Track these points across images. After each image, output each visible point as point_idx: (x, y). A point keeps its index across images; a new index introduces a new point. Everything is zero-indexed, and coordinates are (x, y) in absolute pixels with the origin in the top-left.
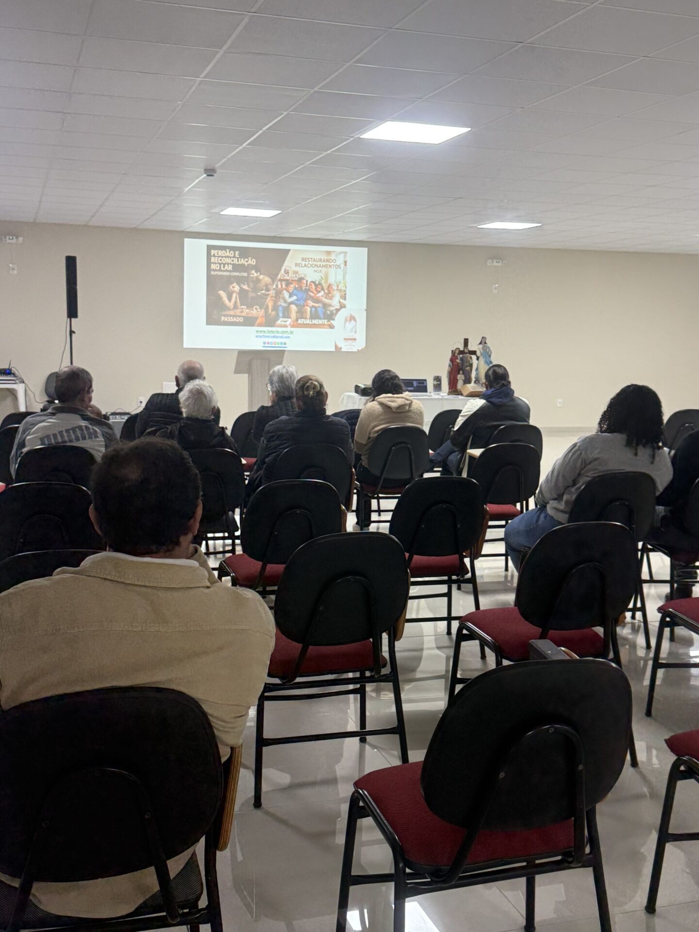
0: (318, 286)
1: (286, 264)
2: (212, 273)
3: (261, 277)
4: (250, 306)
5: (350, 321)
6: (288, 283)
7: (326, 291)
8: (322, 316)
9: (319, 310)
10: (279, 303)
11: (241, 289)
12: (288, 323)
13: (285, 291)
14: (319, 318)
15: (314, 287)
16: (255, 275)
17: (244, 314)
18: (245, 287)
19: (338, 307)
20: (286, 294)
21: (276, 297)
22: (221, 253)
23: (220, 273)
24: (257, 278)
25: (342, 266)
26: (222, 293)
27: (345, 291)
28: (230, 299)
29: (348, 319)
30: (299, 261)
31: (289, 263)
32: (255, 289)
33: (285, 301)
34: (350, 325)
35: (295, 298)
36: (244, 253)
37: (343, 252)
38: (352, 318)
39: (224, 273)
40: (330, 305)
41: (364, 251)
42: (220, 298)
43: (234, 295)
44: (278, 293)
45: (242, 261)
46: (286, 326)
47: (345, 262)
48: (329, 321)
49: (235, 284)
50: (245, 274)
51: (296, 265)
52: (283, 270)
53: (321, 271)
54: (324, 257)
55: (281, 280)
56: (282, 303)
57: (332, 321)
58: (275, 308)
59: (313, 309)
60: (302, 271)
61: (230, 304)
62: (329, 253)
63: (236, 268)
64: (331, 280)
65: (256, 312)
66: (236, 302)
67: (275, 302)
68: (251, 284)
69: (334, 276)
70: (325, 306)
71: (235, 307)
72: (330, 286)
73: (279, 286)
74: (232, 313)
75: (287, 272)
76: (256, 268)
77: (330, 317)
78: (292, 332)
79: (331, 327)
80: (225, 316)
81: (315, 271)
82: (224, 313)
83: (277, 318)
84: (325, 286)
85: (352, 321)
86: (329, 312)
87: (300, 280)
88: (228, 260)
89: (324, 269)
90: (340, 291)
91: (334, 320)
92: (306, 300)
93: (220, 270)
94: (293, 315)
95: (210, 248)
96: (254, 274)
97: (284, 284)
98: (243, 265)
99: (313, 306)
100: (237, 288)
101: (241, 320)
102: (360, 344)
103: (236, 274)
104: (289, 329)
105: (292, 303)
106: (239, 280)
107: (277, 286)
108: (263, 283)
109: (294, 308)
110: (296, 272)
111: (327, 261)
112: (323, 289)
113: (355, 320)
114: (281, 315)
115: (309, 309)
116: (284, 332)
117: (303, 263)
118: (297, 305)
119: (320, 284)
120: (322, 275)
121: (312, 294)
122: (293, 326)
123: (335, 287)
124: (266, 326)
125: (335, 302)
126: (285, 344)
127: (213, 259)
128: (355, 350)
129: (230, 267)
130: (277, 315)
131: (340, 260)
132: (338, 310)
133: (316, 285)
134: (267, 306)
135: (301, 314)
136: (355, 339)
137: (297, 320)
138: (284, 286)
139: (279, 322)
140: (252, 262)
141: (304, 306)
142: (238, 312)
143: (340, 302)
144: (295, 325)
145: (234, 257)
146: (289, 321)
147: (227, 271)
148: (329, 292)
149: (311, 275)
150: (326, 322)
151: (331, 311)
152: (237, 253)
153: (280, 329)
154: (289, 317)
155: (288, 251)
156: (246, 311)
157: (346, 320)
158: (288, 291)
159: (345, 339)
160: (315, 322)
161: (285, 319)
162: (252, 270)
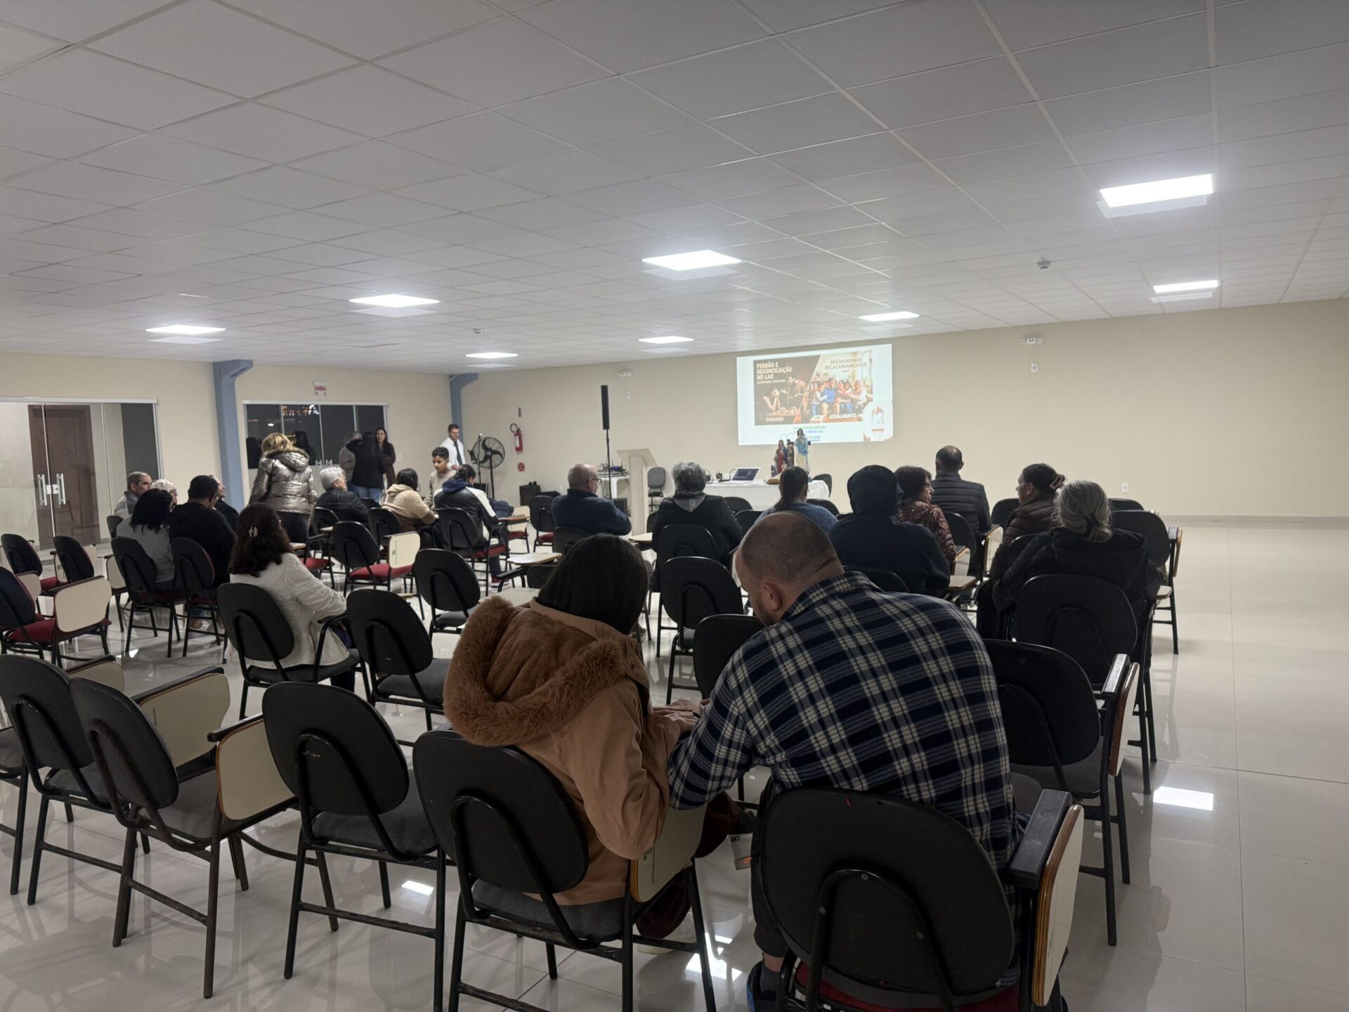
0: (846, 384)
1: (817, 368)
2: (758, 383)
3: (797, 382)
4: (789, 407)
5: (878, 413)
7: (854, 388)
8: (851, 411)
9: (848, 405)
10: (813, 403)
12: (820, 419)
13: (817, 392)
14: (849, 413)
15: (842, 385)
16: (792, 380)
17: (784, 414)
18: (784, 392)
19: (865, 401)
20: (818, 394)
21: (810, 397)
22: (764, 365)
24: (794, 382)
25: (868, 364)
26: (766, 398)
27: (871, 386)
28: (772, 402)
29: (876, 411)
30: (829, 364)
31: (820, 368)
32: (792, 393)
33: (818, 400)
34: (877, 417)
35: (826, 396)
36: (783, 362)
37: (868, 351)
38: (879, 410)
39: (768, 382)
40: (858, 400)
41: (888, 347)
42: (764, 402)
43: (776, 399)
44: (812, 394)
45: (781, 370)
46: (819, 422)
48: (857, 414)
49: (776, 390)
50: (784, 381)
51: (826, 368)
54: (850, 357)
56: (815, 402)
57: (860, 415)
58: (810, 407)
59: (842, 405)
61: (773, 407)
62: (855, 353)
63: (777, 376)
65: (794, 411)
66: (777, 405)
67: (809, 402)
68: (789, 389)
69: (861, 374)
70: (854, 401)
71: (777, 409)
72: (857, 383)
73: (812, 388)
74: (774, 414)
76: (793, 375)
77: (859, 410)
79: (860, 420)
80: (769, 417)
81: (843, 371)
82: (768, 415)
83: (811, 415)
84: (853, 384)
85: (880, 413)
86: (857, 407)
87: (830, 380)
88: (770, 371)
90: (867, 386)
91: (862, 413)
92: (836, 397)
93: (764, 380)
94: (825, 411)
95: (756, 362)
97: (816, 385)
98: (782, 373)
99: (842, 403)
100: (778, 393)
101: (782, 419)
102: (888, 433)
103: (777, 381)
104: (822, 424)
105: (823, 401)
106: (780, 386)
107: (810, 388)
108: (798, 387)
109: (825, 406)
111: (854, 360)
112: (850, 386)
113: (882, 412)
114: (814, 412)
115: (838, 405)
116: (817, 427)
117: (832, 365)
118: (828, 403)
119: (848, 382)
120: (849, 373)
121: (841, 392)
123: (862, 384)
124: (802, 423)
125: (862, 398)
126: (819, 437)
127: (758, 372)
128: (883, 439)
129: (772, 376)
130: (812, 412)
132: (865, 404)
133: (844, 384)
134: (803, 407)
135: (832, 409)
136: (883, 430)
137: (828, 416)
138: (816, 387)
139: (813, 419)
140: (789, 369)
141: (834, 403)
142: (779, 413)
143: (867, 397)
145: (775, 367)
146: (822, 417)
147: (769, 380)
148: (856, 389)
150: (854, 415)
151: (859, 406)
152: (777, 363)
153: (814, 425)
154: (821, 414)
156: (785, 411)
157: (873, 413)
158: (819, 391)
159: (873, 430)
160: (845, 416)
161: (818, 416)
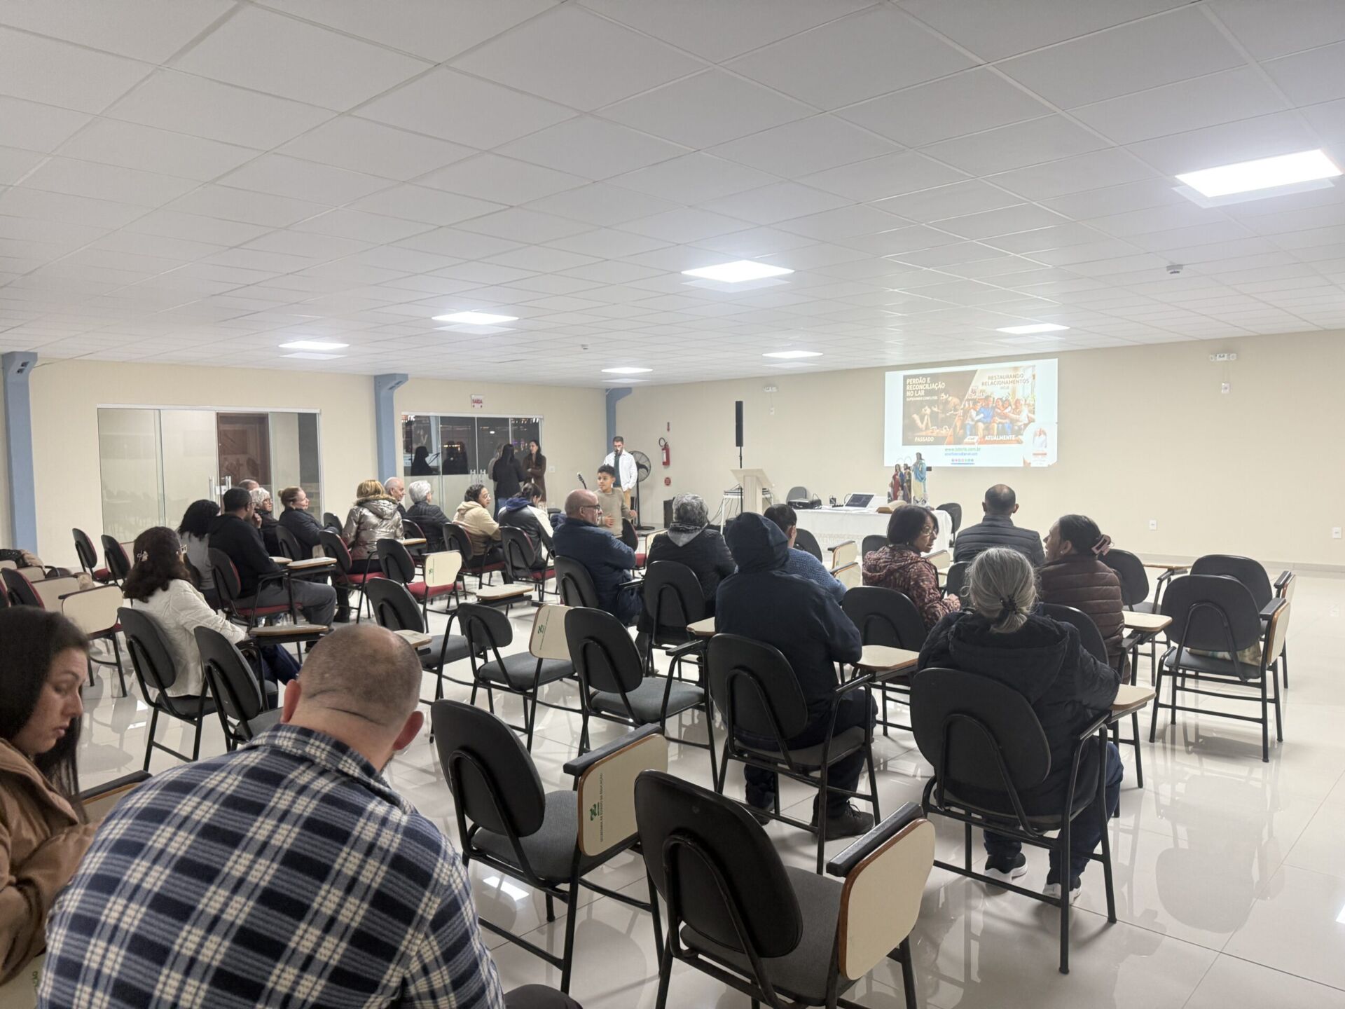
0: (1005, 403)
1: (973, 384)
2: (908, 399)
3: (951, 398)
4: (940, 427)
5: (1040, 435)
6: (975, 402)
7: (1014, 407)
8: (1009, 432)
9: (1006, 425)
10: (967, 422)
11: (932, 411)
12: (975, 441)
13: (972, 410)
14: (1007, 434)
15: (1000, 403)
16: (945, 397)
17: (934, 434)
18: (936, 409)
19: (1026, 422)
20: (973, 413)
21: (963, 416)
22: (914, 381)
23: (914, 399)
24: (947, 399)
25: (1031, 380)
28: (922, 421)
29: (1038, 433)
30: (987, 380)
31: (976, 384)
32: (945, 411)
33: (973, 420)
34: (1040, 439)
35: (982, 415)
36: (935, 378)
37: (1030, 367)
38: (1042, 432)
39: (918, 399)
40: (1018, 421)
41: (1054, 362)
42: (914, 421)
43: (926, 418)
44: (966, 412)
45: (933, 386)
46: (973, 444)
47: (1034, 376)
48: (1016, 436)
49: (927, 407)
50: (936, 398)
51: (983, 384)
52: (970, 390)
53: (1008, 388)
54: (1012, 373)
56: (969, 421)
57: (1020, 437)
58: (963, 426)
59: (1000, 425)
60: (989, 390)
61: (922, 426)
62: (1016, 369)
63: (928, 393)
65: (945, 431)
66: (927, 424)
67: (963, 421)
68: (941, 407)
69: (1022, 392)
71: (927, 428)
72: (1017, 402)
73: (967, 405)
74: (924, 433)
75: (974, 392)
76: (946, 391)
77: (1019, 432)
78: (979, 449)
79: (1019, 442)
81: (1002, 388)
82: (918, 434)
83: (964, 437)
84: (1012, 402)
85: (1042, 436)
86: (1016, 428)
87: (987, 398)
88: (921, 387)
89: (1011, 386)
91: (1022, 435)
92: (993, 416)
93: (914, 396)
94: (981, 432)
95: (906, 378)
97: (971, 403)
98: (933, 389)
99: (1000, 423)
100: (928, 411)
101: (932, 439)
102: (1051, 459)
103: (928, 398)
105: (978, 421)
106: (931, 404)
107: (965, 405)
108: (951, 406)
109: (981, 425)
110: (982, 391)
111: (1014, 376)
112: (1010, 405)
113: (1045, 434)
114: (968, 433)
116: (971, 449)
117: (990, 381)
118: (984, 423)
119: (1007, 400)
120: (1010, 391)
121: (999, 411)
122: (980, 443)
123: (1023, 402)
124: (955, 444)
125: (1023, 418)
126: (972, 460)
127: (908, 388)
128: (1045, 465)
129: (923, 393)
130: (965, 433)
131: (1028, 374)
132: (1026, 425)
133: (1003, 402)
134: (956, 426)
135: (988, 429)
136: (1045, 454)
137: (984, 437)
138: (971, 406)
139: (966, 440)
140: (942, 385)
141: (990, 423)
142: (929, 432)
143: (1028, 417)
144: (983, 442)
145: (926, 383)
146: (976, 438)
147: (919, 396)
148: (1017, 408)
149: (998, 392)
150: (1013, 437)
151: (1019, 427)
152: (929, 379)
154: (977, 435)
155: (975, 372)
156: (937, 431)
157: (1035, 435)
158: (975, 410)
159: (1034, 454)
160: (1003, 438)
161: (972, 437)
162: (941, 393)
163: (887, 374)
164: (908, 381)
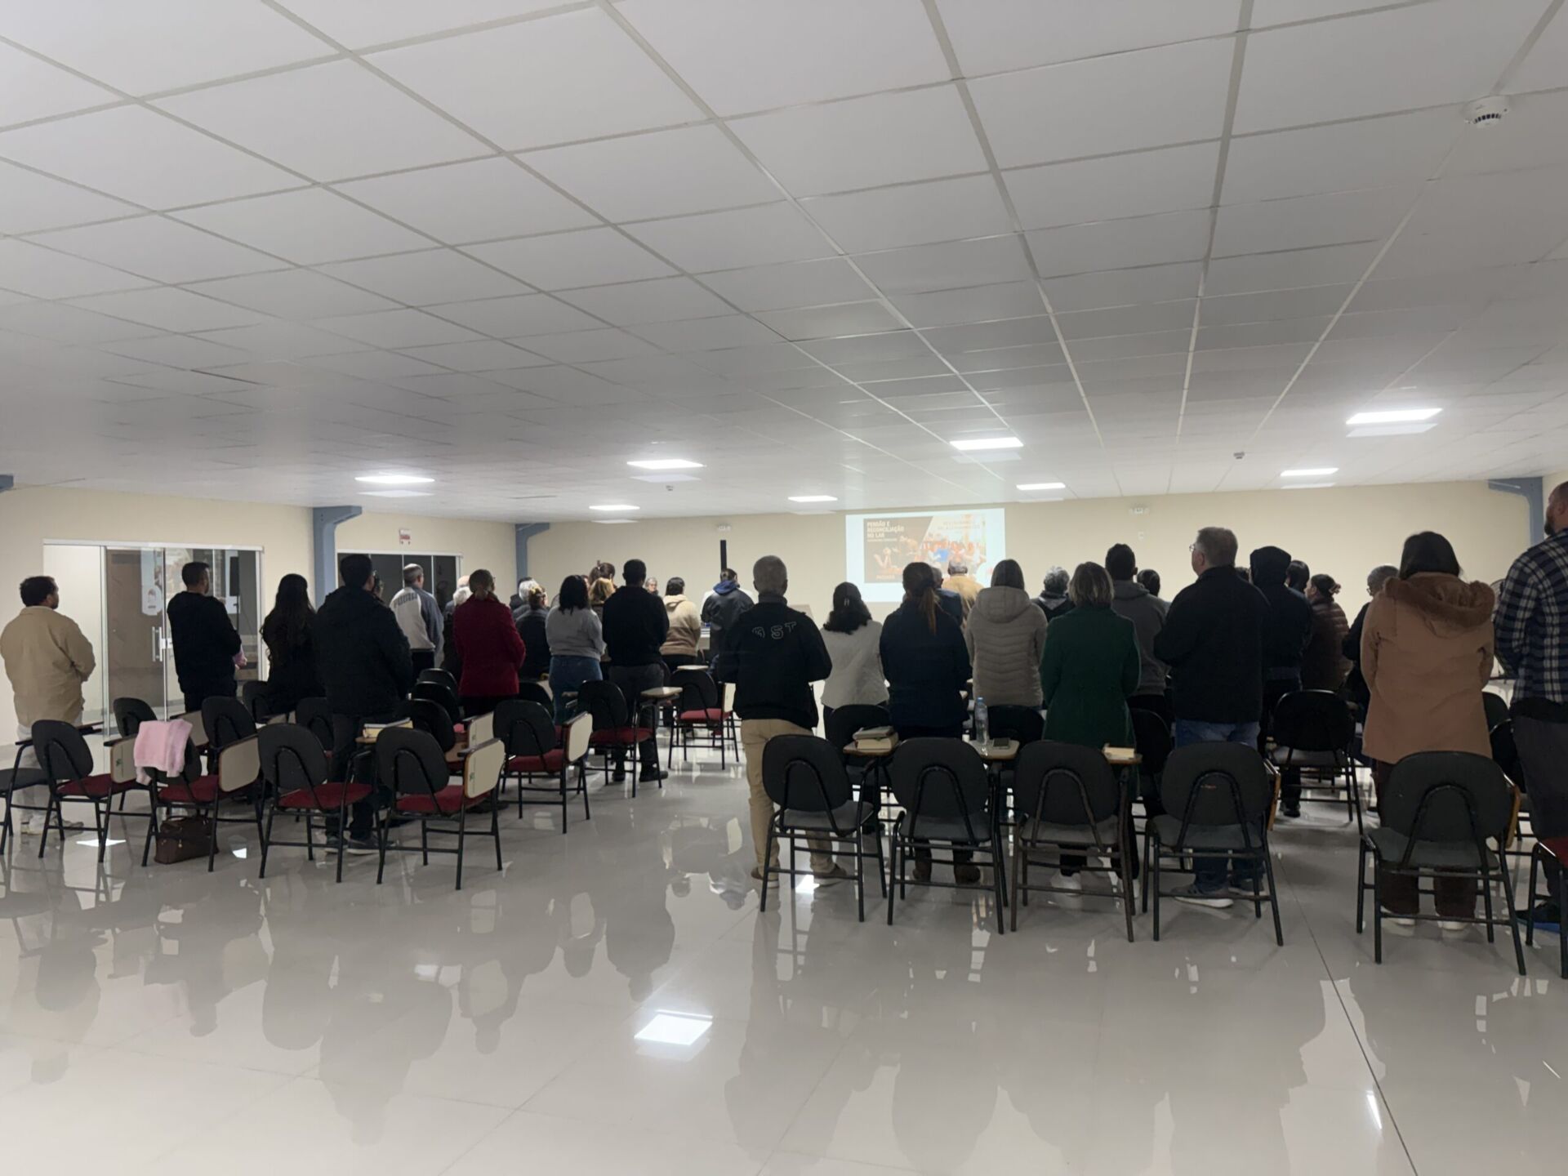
0: (959, 545)
1: (930, 528)
2: (868, 541)
3: (909, 541)
6: (933, 544)
7: (967, 549)
11: (892, 551)
13: (930, 552)
17: (895, 573)
18: (895, 550)
19: (978, 561)
20: (931, 554)
22: (875, 524)
23: (876, 540)
24: (906, 541)
25: (981, 526)
26: (877, 557)
30: (942, 525)
31: (933, 529)
32: (904, 551)
35: (939, 556)
36: (894, 522)
37: (981, 514)
39: (880, 540)
40: (970, 561)
41: (1001, 511)
42: (875, 560)
43: (887, 558)
44: (924, 553)
45: (893, 529)
47: (984, 522)
49: (887, 549)
50: (895, 540)
51: (939, 529)
52: (927, 534)
53: (961, 532)
54: (963, 519)
55: (926, 542)
60: (944, 533)
61: (884, 566)
62: (968, 516)
63: (888, 535)
64: (971, 539)
66: (888, 563)
68: (901, 548)
71: (888, 567)
72: (970, 544)
74: (885, 572)
75: (931, 535)
76: (905, 534)
81: (957, 533)
82: (879, 573)
84: (966, 545)
87: (943, 540)
88: (881, 530)
90: (980, 547)
91: (975, 573)
93: (875, 538)
95: (866, 521)
96: (903, 539)
97: (929, 545)
98: (893, 533)
100: (889, 552)
103: (888, 540)
106: (891, 545)
107: (923, 547)
108: (910, 546)
110: (938, 535)
111: (967, 523)
112: (964, 547)
117: (946, 526)
119: (961, 543)
120: (963, 535)
121: (954, 552)
123: (975, 545)
125: (975, 558)
127: (869, 530)
129: (883, 535)
131: (979, 521)
132: (978, 565)
138: (929, 547)
140: (901, 529)
142: (890, 571)
143: (981, 558)
145: (886, 526)
147: (880, 538)
148: (970, 549)
149: (953, 536)
151: (972, 566)
152: (888, 523)
155: (931, 518)
156: (897, 570)
158: (932, 551)
162: (901, 535)
163: (848, 518)
164: (868, 524)
